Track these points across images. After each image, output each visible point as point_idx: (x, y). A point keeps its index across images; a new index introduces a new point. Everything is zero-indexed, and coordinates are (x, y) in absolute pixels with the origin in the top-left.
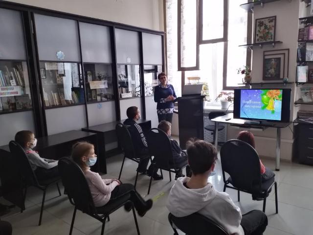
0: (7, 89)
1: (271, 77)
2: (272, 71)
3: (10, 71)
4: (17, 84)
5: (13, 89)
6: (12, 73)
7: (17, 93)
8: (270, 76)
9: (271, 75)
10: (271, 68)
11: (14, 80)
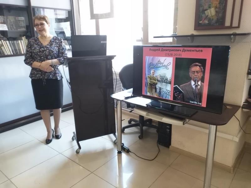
1: (209, 24)
2: (211, 12)
8: (206, 22)
9: (210, 20)
10: (210, 7)
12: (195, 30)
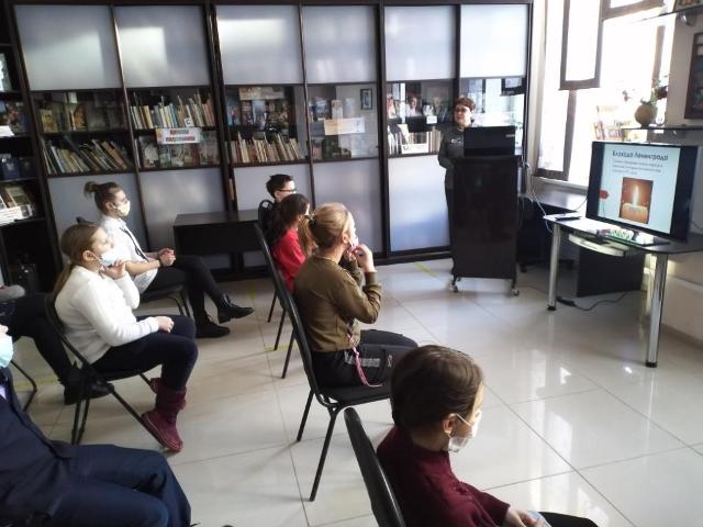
0: (180, 132)
3: (184, 104)
4: (196, 125)
5: (187, 132)
6: (187, 107)
7: (193, 139)
11: (190, 118)
12: (685, 117)
